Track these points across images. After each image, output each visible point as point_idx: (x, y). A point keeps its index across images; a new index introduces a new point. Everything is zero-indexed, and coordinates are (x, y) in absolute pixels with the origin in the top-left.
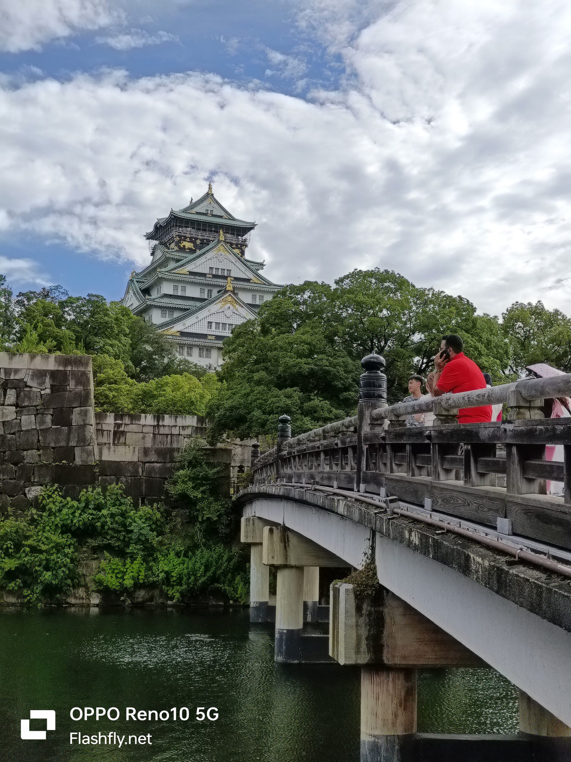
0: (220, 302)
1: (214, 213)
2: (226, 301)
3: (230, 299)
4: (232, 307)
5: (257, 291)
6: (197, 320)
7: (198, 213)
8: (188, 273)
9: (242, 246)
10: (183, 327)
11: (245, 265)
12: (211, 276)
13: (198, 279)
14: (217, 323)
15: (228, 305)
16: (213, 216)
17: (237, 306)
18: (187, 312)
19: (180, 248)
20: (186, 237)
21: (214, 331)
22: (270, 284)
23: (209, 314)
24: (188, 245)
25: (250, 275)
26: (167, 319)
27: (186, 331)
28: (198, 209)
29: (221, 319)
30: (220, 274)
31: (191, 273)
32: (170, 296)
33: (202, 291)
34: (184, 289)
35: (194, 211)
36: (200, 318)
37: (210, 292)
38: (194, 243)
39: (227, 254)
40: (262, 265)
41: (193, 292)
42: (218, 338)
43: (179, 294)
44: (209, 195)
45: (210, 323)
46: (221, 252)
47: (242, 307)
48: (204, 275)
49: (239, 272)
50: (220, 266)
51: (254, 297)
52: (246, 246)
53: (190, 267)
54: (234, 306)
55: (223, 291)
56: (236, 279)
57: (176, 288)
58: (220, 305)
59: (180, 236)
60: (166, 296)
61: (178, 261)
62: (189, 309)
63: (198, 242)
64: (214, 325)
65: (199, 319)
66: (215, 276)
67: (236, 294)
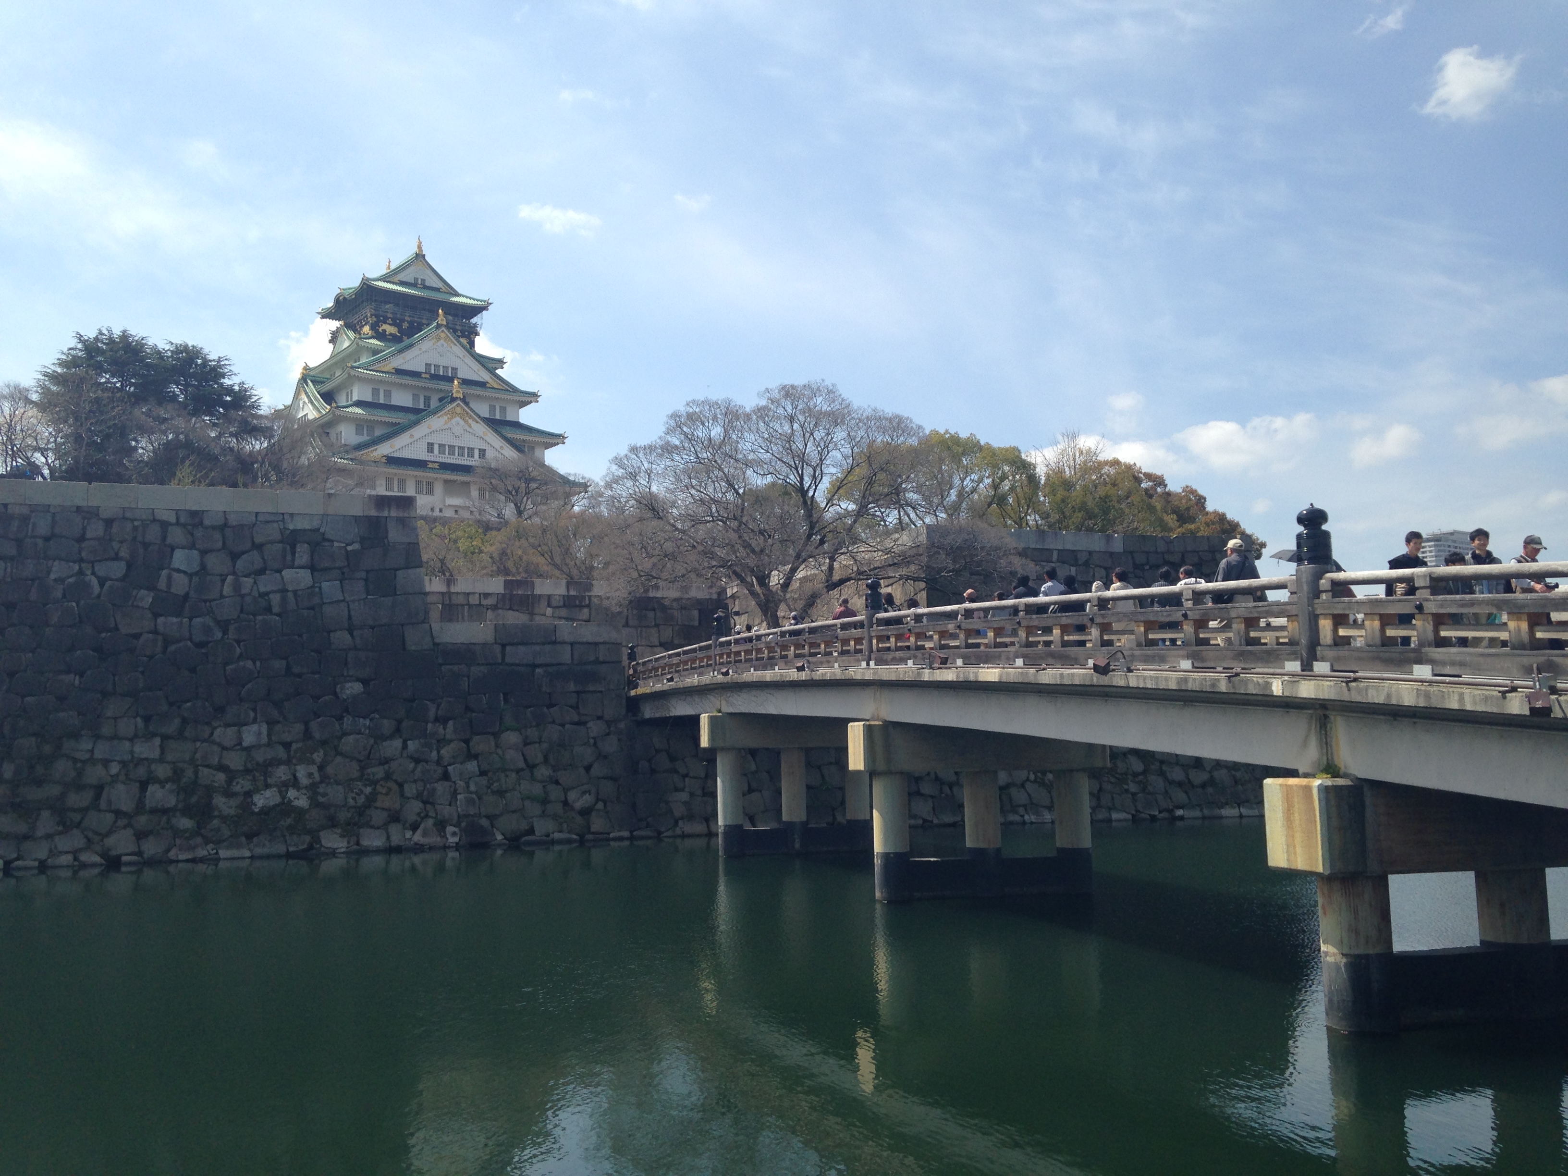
0: (446, 414)
1: (427, 284)
2: (453, 414)
3: (458, 410)
4: (462, 422)
5: (497, 399)
6: (412, 440)
7: (402, 283)
8: (393, 371)
9: (470, 333)
10: (390, 450)
11: (479, 362)
12: (428, 376)
13: (408, 381)
14: (440, 445)
15: (458, 419)
16: (426, 288)
17: (470, 421)
19: (377, 332)
20: (388, 318)
21: (437, 457)
22: (515, 390)
23: (428, 431)
24: (390, 329)
25: (484, 376)
26: (365, 438)
27: (396, 455)
28: (402, 277)
29: (447, 439)
30: (441, 373)
31: (399, 372)
32: (367, 404)
33: (415, 397)
34: (388, 394)
35: (394, 279)
36: (416, 436)
37: (427, 399)
38: (399, 326)
39: (452, 345)
41: (401, 398)
42: (445, 467)
43: (382, 401)
44: (419, 257)
45: (430, 446)
46: (442, 341)
47: (477, 422)
48: (415, 374)
49: (470, 370)
50: (442, 362)
51: (492, 409)
52: (477, 334)
53: (397, 363)
54: (465, 421)
55: (447, 399)
56: (465, 382)
57: (375, 392)
58: (446, 418)
59: (377, 316)
60: (359, 404)
61: (376, 352)
62: (399, 424)
63: (405, 325)
64: (436, 447)
65: (415, 439)
66: (435, 377)
67: (467, 404)
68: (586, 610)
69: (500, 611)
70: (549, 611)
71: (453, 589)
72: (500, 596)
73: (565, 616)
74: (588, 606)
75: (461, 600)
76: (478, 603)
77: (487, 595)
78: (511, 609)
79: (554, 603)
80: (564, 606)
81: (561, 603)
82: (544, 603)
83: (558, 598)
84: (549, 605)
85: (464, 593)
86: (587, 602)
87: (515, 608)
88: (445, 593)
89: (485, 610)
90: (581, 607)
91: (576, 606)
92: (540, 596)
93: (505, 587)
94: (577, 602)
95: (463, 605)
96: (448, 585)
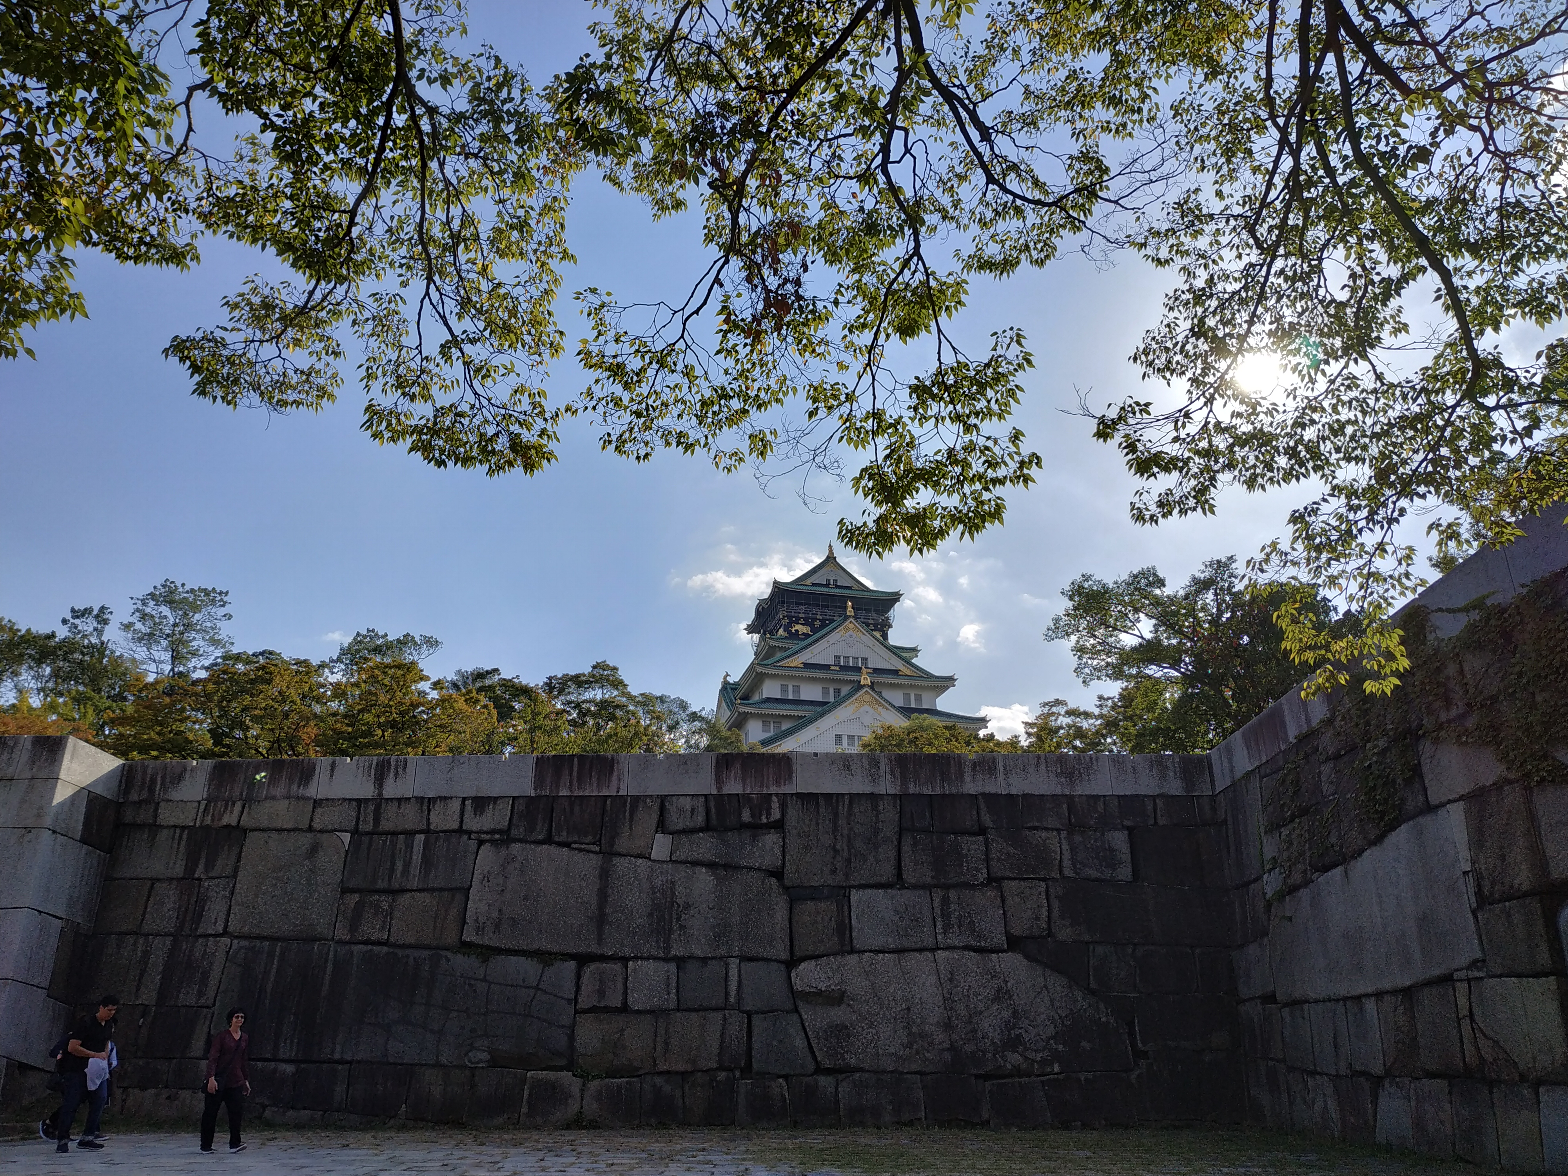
0: (853, 702)
1: (839, 583)
2: (861, 703)
3: (867, 698)
4: (871, 711)
5: (911, 686)
7: (814, 585)
8: (801, 666)
9: (883, 627)
10: (797, 745)
11: (891, 651)
12: (837, 668)
13: (818, 674)
14: (848, 737)
15: (867, 707)
16: (837, 587)
17: (880, 709)
18: (802, 723)
19: (790, 632)
20: (798, 619)
21: (845, 749)
22: (929, 676)
23: (836, 722)
24: (801, 628)
25: (896, 664)
26: (770, 733)
27: (800, 750)
28: (812, 580)
29: (855, 730)
30: (851, 665)
31: (807, 666)
32: (777, 700)
33: (825, 691)
34: (797, 689)
35: (808, 582)
36: (824, 728)
37: (837, 692)
38: (811, 625)
39: (863, 636)
40: (914, 650)
41: (811, 692)
43: (790, 697)
44: (829, 561)
45: (839, 738)
46: (850, 633)
47: (888, 709)
48: (825, 667)
49: (881, 660)
50: (851, 653)
51: (907, 697)
52: (890, 626)
53: (807, 656)
54: (874, 709)
55: (855, 688)
56: (876, 671)
57: (784, 689)
58: (854, 707)
59: (788, 617)
60: (769, 700)
61: (786, 649)
62: (806, 717)
63: (817, 624)
64: (845, 739)
65: (822, 731)
66: (845, 668)
67: (877, 692)
68: (771, 839)
69: (516, 847)
70: (661, 846)
71: (391, 789)
72: (521, 806)
73: (709, 857)
74: (779, 826)
75: (410, 818)
76: (455, 825)
77: (481, 803)
78: (548, 840)
79: (676, 821)
80: (707, 828)
81: (700, 820)
82: (648, 819)
83: (687, 804)
84: (662, 826)
85: (420, 800)
86: (776, 814)
87: (563, 837)
88: (367, 800)
89: (473, 844)
90: (756, 828)
91: (743, 826)
92: (636, 800)
93: (539, 781)
94: (746, 816)
95: (411, 833)
96: (380, 781)
